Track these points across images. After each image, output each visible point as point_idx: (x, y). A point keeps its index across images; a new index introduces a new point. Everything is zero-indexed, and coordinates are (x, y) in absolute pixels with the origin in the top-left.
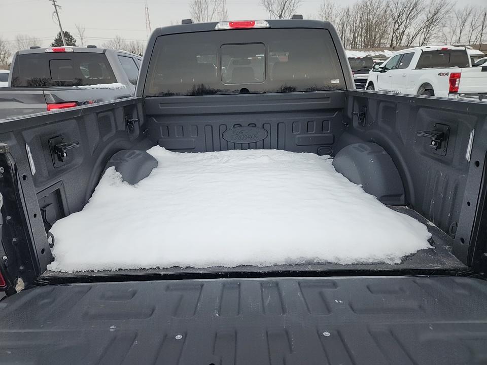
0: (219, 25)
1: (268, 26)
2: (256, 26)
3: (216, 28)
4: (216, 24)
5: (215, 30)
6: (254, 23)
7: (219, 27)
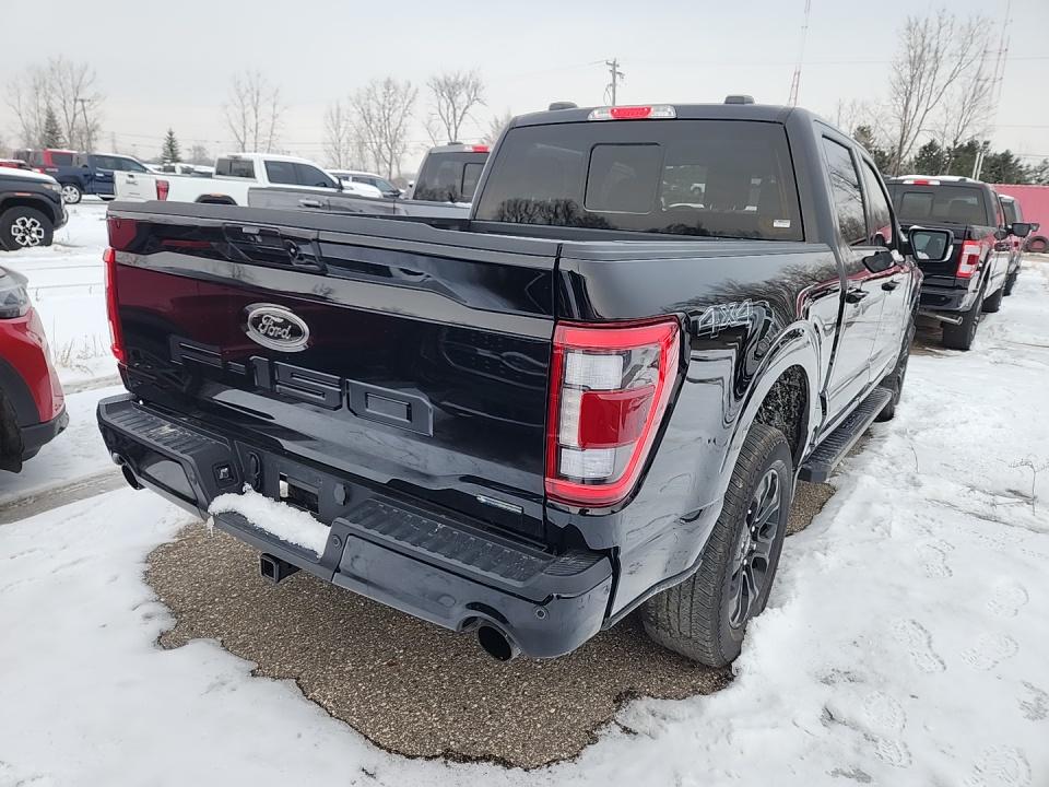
0: (596, 112)
1: (673, 115)
2: (652, 115)
3: (591, 118)
4: (590, 111)
5: (588, 122)
6: (649, 110)
7: (596, 116)
